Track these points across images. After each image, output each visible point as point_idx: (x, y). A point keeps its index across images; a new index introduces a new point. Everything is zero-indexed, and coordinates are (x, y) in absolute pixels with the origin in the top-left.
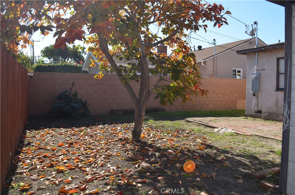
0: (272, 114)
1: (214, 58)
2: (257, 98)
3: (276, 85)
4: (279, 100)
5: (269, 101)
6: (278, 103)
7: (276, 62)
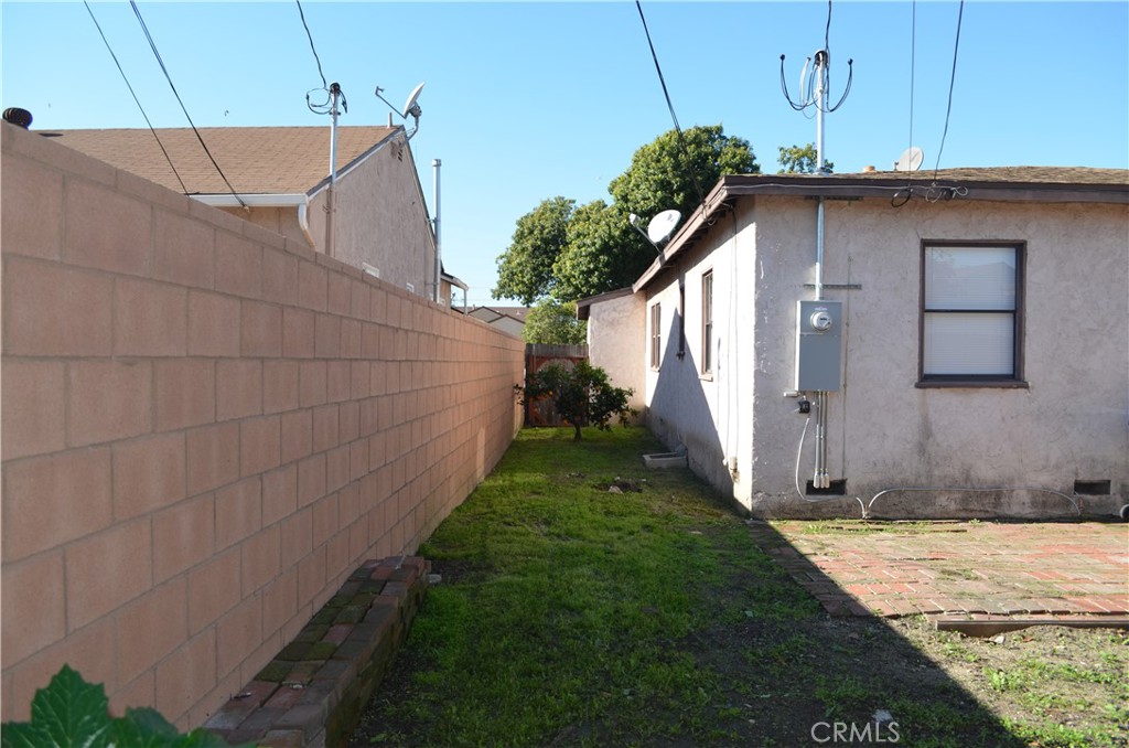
0: (900, 493)
1: (329, 191)
2: (822, 419)
3: (917, 361)
4: (933, 428)
5: (885, 435)
6: (931, 440)
7: (917, 258)
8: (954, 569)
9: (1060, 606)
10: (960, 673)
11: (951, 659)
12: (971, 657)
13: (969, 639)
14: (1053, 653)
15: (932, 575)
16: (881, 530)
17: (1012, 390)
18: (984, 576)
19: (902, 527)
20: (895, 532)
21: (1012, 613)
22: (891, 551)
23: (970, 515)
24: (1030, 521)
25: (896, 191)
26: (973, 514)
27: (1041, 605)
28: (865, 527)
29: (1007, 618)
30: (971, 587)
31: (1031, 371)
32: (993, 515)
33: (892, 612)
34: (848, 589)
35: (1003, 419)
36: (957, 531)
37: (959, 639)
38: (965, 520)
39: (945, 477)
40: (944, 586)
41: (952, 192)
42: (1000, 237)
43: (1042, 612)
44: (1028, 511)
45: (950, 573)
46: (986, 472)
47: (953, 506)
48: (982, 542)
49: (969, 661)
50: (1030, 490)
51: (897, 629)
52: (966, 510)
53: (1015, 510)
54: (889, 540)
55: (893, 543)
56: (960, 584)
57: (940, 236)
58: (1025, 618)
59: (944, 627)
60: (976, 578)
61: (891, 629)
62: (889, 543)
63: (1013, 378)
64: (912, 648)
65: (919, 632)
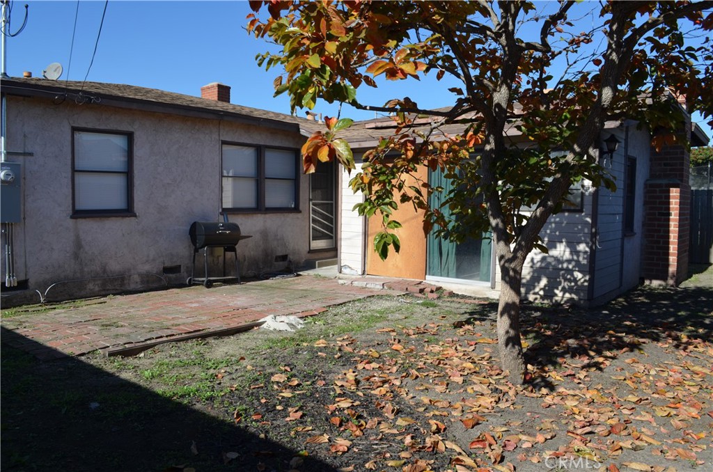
0: (64, 284)
2: (10, 241)
3: (71, 202)
4: (83, 243)
5: (52, 249)
6: (82, 250)
7: (69, 138)
8: (108, 323)
9: (169, 332)
10: (126, 375)
11: (120, 370)
12: (129, 367)
13: (126, 358)
14: (171, 356)
15: (97, 328)
16: (55, 308)
17: (127, 218)
18: (125, 324)
19: (67, 305)
20: (64, 308)
21: (146, 340)
22: (67, 319)
23: (107, 293)
24: (141, 292)
25: (56, 95)
26: (109, 292)
27: (160, 334)
28: (44, 308)
29: (144, 343)
30: (121, 331)
31: (138, 206)
32: (120, 291)
33: (80, 352)
34: (48, 344)
35: (123, 235)
36: (101, 303)
37: (121, 359)
38: (105, 296)
39: (91, 271)
40: (105, 333)
41: (91, 99)
42: (119, 129)
43: (161, 337)
44: (139, 286)
45: (107, 326)
46: (115, 266)
47: (97, 289)
48: (116, 306)
49: (129, 369)
50: (140, 275)
51: (85, 361)
52: (104, 290)
53: (132, 287)
54: (62, 313)
55: (66, 315)
56: (114, 330)
57: (83, 125)
58: (153, 341)
59: (112, 354)
60: (122, 326)
61: (81, 362)
62: (63, 315)
63: (128, 211)
64: (97, 369)
65: (98, 360)
